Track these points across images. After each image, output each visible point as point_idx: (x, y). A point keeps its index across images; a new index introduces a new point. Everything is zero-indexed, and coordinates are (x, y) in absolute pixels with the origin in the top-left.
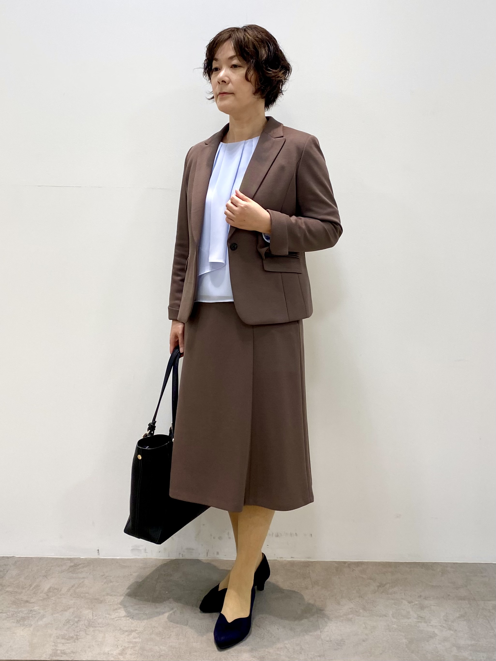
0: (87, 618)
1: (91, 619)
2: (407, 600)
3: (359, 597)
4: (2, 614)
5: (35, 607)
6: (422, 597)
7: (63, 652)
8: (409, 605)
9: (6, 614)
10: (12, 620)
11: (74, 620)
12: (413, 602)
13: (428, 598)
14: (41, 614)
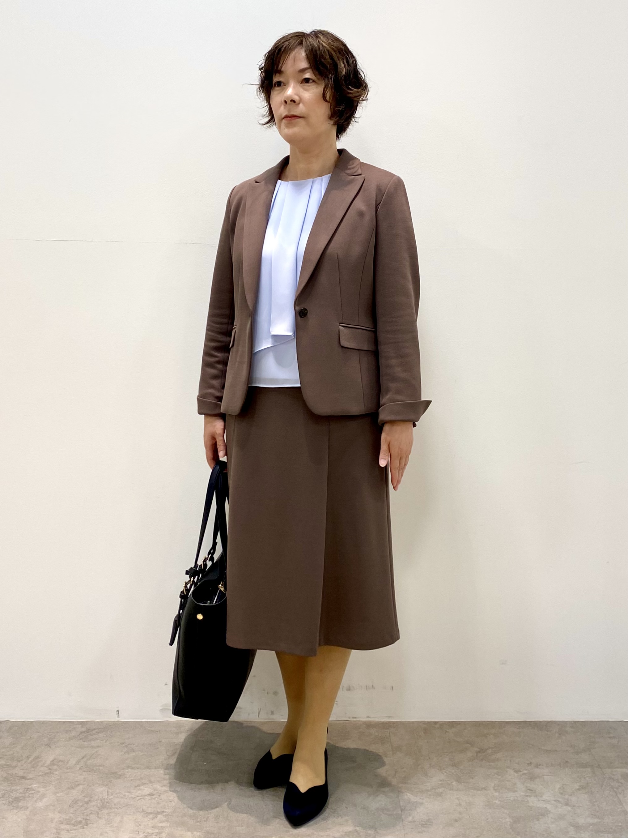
0: (101, 797)
1: (106, 798)
2: (514, 769)
3: (452, 766)
5: (33, 785)
6: (532, 765)
8: (516, 775)
10: (2, 801)
11: (84, 799)
12: (521, 771)
13: (540, 765)
14: (41, 793)
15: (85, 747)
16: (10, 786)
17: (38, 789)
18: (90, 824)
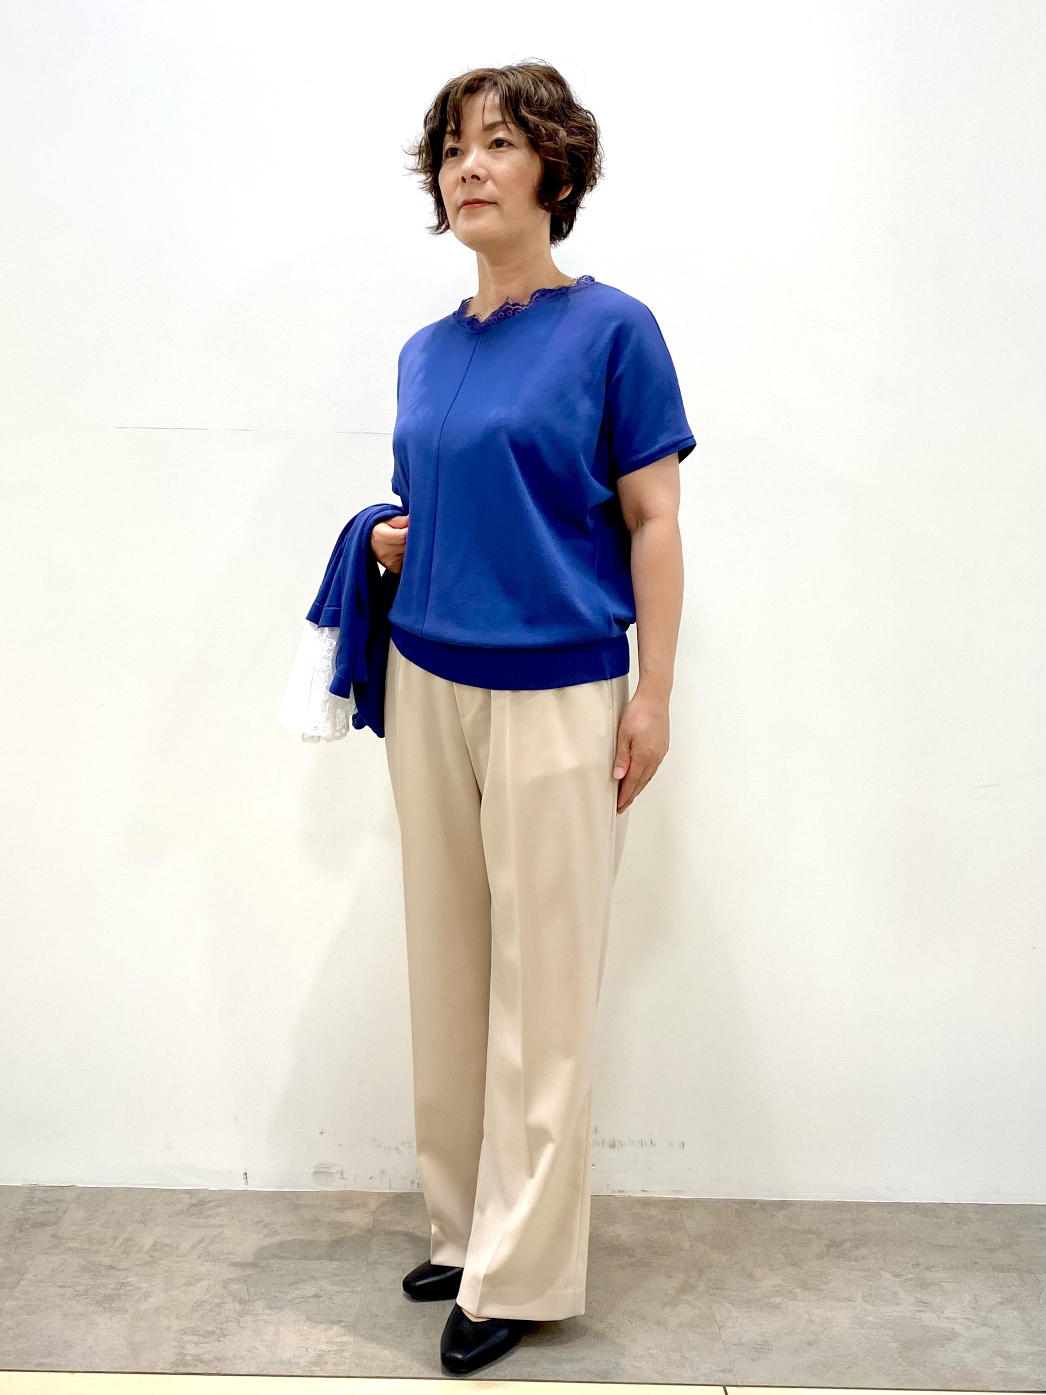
0: (239, 1298)
2: (891, 1272)
3: (791, 1265)
4: (65, 1289)
5: (130, 1278)
6: (920, 1267)
7: (198, 1359)
8: (896, 1280)
9: (73, 1290)
10: (85, 1300)
11: (213, 1301)
12: (903, 1276)
13: (933, 1267)
14: (144, 1290)
15: (201, 1226)
16: (93, 1279)
17: (138, 1284)
18: (228, 1335)
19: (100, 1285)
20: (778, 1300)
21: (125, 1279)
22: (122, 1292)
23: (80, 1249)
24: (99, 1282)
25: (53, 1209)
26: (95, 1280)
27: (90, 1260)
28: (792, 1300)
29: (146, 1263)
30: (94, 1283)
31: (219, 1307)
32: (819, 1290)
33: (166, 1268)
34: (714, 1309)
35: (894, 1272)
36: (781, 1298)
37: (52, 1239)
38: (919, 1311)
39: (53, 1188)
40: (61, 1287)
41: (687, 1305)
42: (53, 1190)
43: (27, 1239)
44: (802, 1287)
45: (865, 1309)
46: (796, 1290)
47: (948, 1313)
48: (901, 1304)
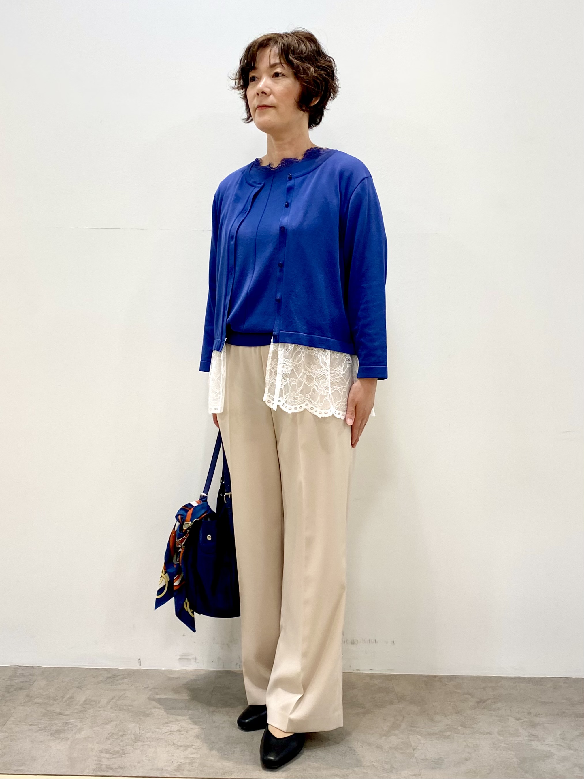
0: (133, 732)
1: (138, 733)
2: (515, 717)
3: (456, 713)
4: (33, 726)
5: (71, 720)
6: (532, 714)
7: (109, 768)
8: (518, 722)
9: (38, 727)
10: (45, 733)
11: (118, 734)
12: (521, 719)
13: (539, 714)
14: (79, 727)
15: (113, 690)
16: (50, 720)
17: (75, 724)
18: (127, 753)
19: (54, 724)
20: (448, 733)
21: (68, 721)
22: (66, 728)
23: (43, 703)
24: (53, 722)
25: (28, 680)
26: (50, 721)
27: (48, 709)
28: (456, 734)
29: (80, 711)
30: (50, 723)
31: (122, 737)
32: (472, 728)
33: (91, 715)
34: (410, 739)
35: (516, 717)
36: (450, 732)
37: (27, 697)
38: (531, 740)
39: (28, 668)
40: (31, 725)
41: (395, 737)
42: (28, 669)
43: (13, 697)
44: (461, 726)
45: (499, 739)
46: (459, 728)
47: (547, 742)
48: (520, 736)
